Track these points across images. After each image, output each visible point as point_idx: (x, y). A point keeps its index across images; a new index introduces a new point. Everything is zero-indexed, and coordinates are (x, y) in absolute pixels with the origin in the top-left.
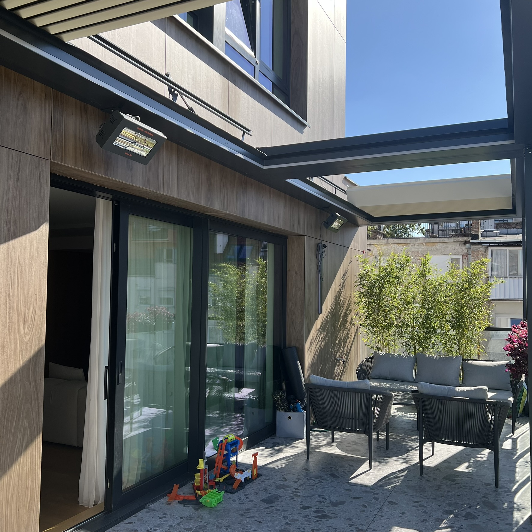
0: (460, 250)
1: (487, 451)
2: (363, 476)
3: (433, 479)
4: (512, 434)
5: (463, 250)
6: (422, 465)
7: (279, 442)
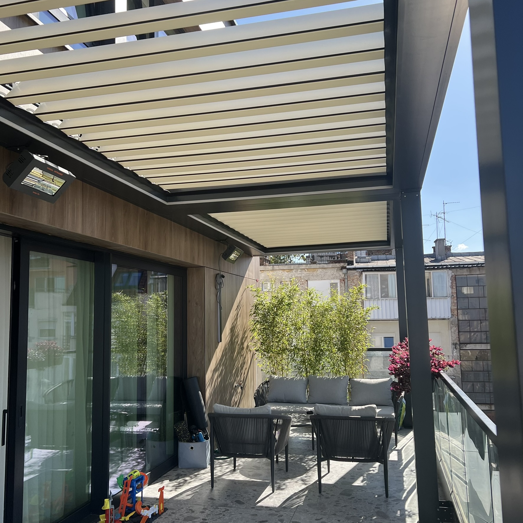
0: (338, 275)
1: (377, 464)
2: (267, 500)
3: (331, 496)
4: (395, 446)
5: (340, 275)
6: (321, 483)
7: (182, 473)
